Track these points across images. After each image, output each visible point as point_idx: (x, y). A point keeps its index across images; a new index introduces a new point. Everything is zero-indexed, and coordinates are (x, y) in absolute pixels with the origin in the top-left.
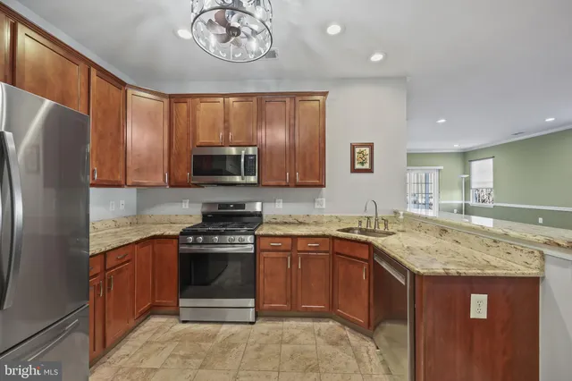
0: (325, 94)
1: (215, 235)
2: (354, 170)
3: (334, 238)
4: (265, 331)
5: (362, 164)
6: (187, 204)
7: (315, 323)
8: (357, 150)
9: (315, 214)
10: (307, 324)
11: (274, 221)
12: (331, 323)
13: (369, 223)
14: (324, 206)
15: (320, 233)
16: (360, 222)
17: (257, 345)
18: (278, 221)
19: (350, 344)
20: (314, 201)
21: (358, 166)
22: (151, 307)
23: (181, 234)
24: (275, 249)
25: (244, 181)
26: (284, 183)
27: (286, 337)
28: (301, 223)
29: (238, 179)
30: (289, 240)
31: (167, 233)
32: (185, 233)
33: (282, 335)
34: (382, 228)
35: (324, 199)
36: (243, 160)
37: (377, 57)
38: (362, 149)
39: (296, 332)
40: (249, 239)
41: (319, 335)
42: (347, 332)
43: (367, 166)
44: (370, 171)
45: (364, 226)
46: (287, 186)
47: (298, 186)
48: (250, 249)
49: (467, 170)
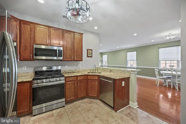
0: (82, 34)
2: (88, 57)
3: (87, 75)
4: (70, 107)
6: (26, 68)
7: (83, 100)
8: (89, 51)
9: (77, 69)
10: (81, 101)
11: (65, 72)
12: (87, 99)
13: (93, 71)
14: (80, 67)
15: (84, 74)
16: (91, 71)
17: (70, 111)
18: (66, 72)
19: (94, 102)
20: (77, 65)
21: (89, 55)
24: (71, 81)
25: (58, 59)
26: (71, 60)
27: (77, 106)
28: (73, 72)
29: (55, 58)
30: (75, 77)
31: (25, 80)
33: (76, 106)
34: (97, 72)
35: (80, 65)
37: (96, 28)
38: (90, 51)
39: (79, 104)
40: (62, 78)
41: (85, 103)
42: (92, 100)
43: (91, 56)
44: (91, 57)
45: (92, 71)
46: (72, 61)
47: (75, 61)
48: (63, 82)
49: (102, 57)
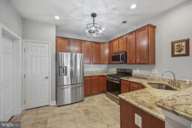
1: (114, 78)
2: (174, 55)
5: (179, 51)
8: (176, 44)
9: (151, 75)
11: (136, 76)
14: (156, 73)
16: (169, 82)
20: (152, 70)
21: (176, 54)
22: (103, 91)
23: (107, 75)
24: (125, 85)
26: (133, 63)
28: (145, 78)
32: (108, 75)
35: (156, 70)
36: (120, 56)
43: (182, 53)
